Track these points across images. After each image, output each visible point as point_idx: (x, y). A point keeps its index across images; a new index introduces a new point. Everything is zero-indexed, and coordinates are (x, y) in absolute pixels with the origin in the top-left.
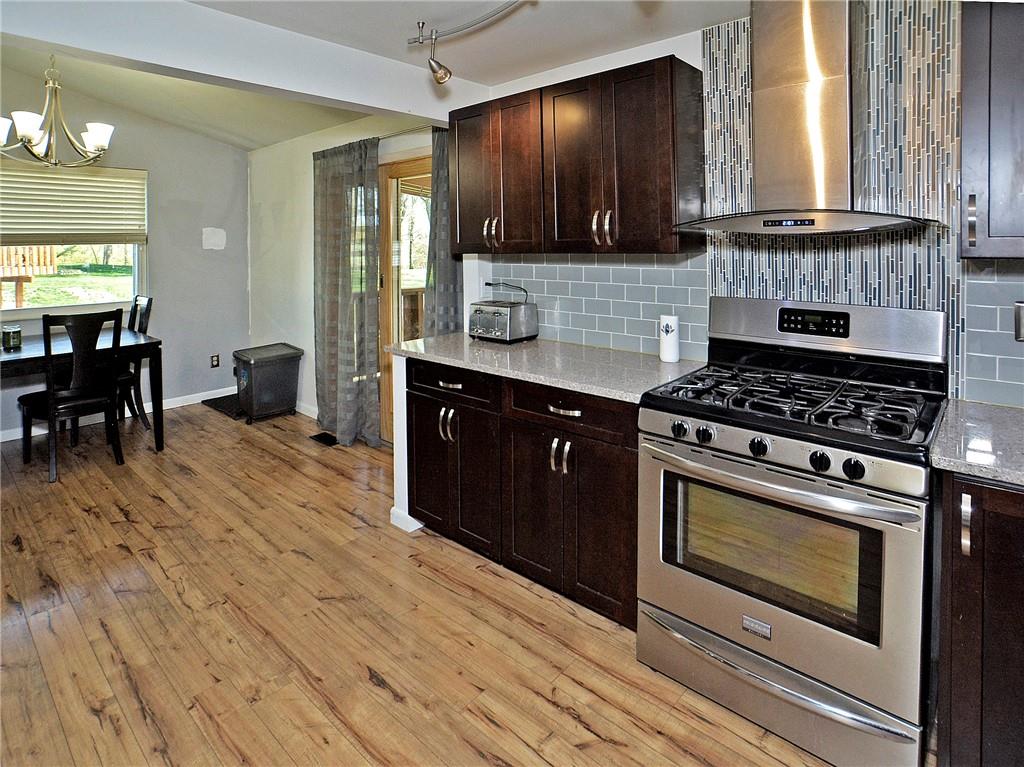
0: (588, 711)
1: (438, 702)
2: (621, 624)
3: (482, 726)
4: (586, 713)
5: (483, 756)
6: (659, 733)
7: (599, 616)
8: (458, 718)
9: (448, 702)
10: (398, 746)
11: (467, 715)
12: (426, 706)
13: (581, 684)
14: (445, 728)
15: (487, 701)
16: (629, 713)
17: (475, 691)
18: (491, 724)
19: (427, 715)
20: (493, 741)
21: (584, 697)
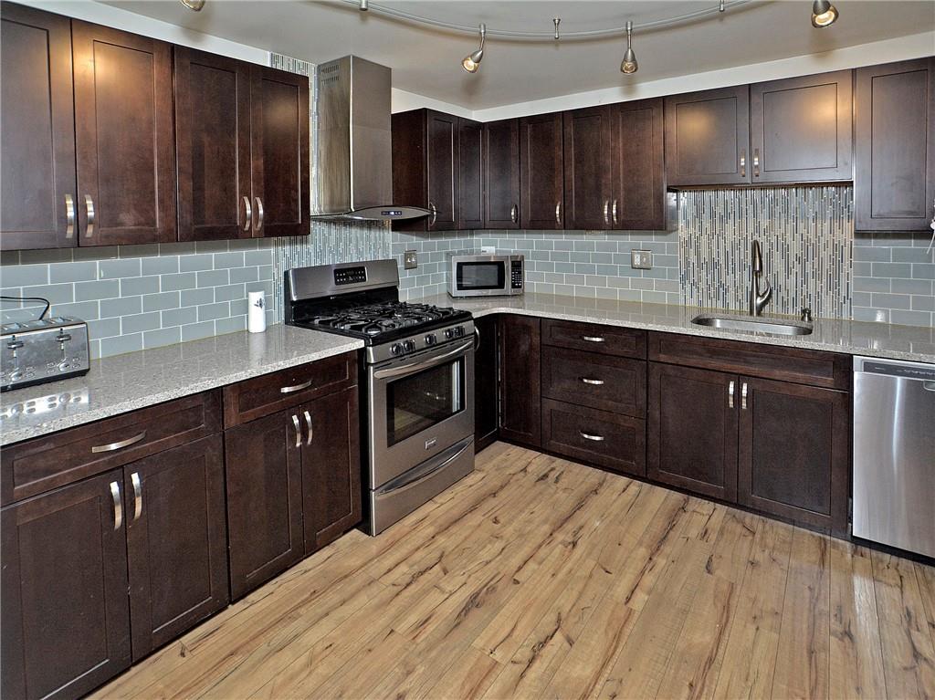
0: (415, 567)
1: (405, 663)
2: (328, 544)
3: (430, 628)
4: (416, 569)
5: (459, 624)
6: (433, 537)
7: (315, 555)
8: (423, 646)
9: (405, 655)
10: (455, 686)
11: (419, 640)
12: (409, 673)
13: (389, 570)
14: (434, 654)
15: (403, 627)
16: (419, 548)
17: (393, 637)
18: (430, 621)
19: (420, 669)
20: (445, 619)
21: (403, 568)
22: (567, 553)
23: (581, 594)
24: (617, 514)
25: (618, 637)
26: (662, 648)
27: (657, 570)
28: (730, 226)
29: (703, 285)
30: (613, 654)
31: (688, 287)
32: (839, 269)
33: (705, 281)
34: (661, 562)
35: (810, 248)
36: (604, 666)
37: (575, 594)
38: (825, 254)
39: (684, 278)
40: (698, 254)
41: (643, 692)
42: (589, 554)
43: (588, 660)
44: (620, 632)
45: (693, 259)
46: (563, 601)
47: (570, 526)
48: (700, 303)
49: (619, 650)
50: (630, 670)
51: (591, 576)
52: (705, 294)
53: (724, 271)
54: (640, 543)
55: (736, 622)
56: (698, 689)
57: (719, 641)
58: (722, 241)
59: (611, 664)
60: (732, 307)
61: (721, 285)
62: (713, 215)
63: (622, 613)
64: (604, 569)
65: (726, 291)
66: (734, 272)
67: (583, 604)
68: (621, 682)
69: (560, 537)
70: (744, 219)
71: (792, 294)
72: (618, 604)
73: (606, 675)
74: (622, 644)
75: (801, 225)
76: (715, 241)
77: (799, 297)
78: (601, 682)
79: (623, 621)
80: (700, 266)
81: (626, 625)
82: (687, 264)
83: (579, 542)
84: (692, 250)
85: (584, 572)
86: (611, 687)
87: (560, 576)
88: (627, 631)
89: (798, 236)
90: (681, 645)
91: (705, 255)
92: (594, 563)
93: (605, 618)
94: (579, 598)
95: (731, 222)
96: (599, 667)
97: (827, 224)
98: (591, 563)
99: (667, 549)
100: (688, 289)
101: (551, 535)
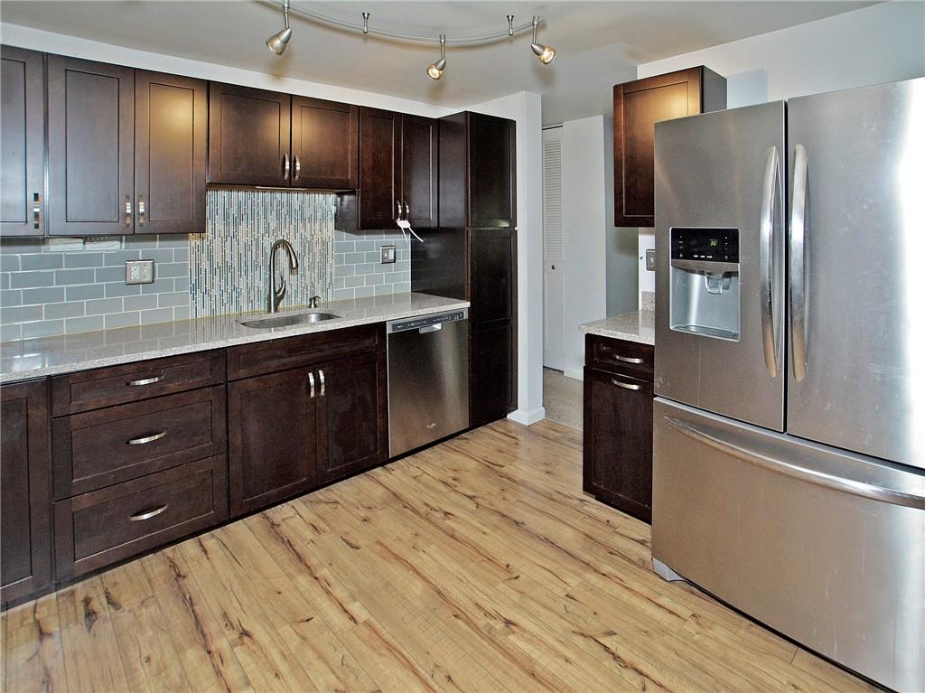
22: (254, 648)
23: (321, 657)
24: (235, 575)
25: (390, 648)
26: (416, 618)
27: (332, 580)
28: (242, 228)
29: (215, 292)
30: (407, 660)
31: (199, 297)
32: (326, 259)
33: (217, 287)
34: (324, 572)
35: (307, 245)
36: (416, 673)
37: (318, 663)
38: (317, 249)
39: (194, 288)
40: (210, 258)
41: (452, 653)
42: (273, 626)
43: (404, 684)
44: (386, 643)
45: (205, 265)
46: (321, 680)
47: (212, 627)
48: (212, 311)
49: (405, 653)
50: (428, 653)
51: (304, 638)
52: (218, 301)
53: (237, 274)
54: (290, 576)
55: (412, 559)
56: (460, 613)
57: (423, 578)
58: (235, 243)
59: (417, 666)
60: (245, 310)
61: (235, 289)
62: (226, 216)
63: (365, 631)
64: (303, 621)
65: (239, 294)
66: (246, 274)
67: (336, 660)
68: (437, 666)
69: (221, 643)
70: (256, 220)
71: (294, 287)
72: (352, 629)
73: (427, 676)
74: (399, 647)
75: (301, 225)
76: (228, 243)
77: (300, 289)
78: (432, 683)
79: (374, 635)
80: (213, 272)
81: (380, 634)
82: (199, 271)
83: (246, 628)
84: (204, 255)
85: (294, 643)
86: (440, 676)
87: (283, 668)
88: (387, 637)
89: (298, 235)
90: (418, 604)
91: (217, 259)
92: (287, 626)
93: (364, 648)
94: (326, 662)
95: (244, 223)
96: (416, 678)
97: (317, 225)
98: (286, 630)
99: (313, 561)
100: (199, 299)
101: (209, 652)
